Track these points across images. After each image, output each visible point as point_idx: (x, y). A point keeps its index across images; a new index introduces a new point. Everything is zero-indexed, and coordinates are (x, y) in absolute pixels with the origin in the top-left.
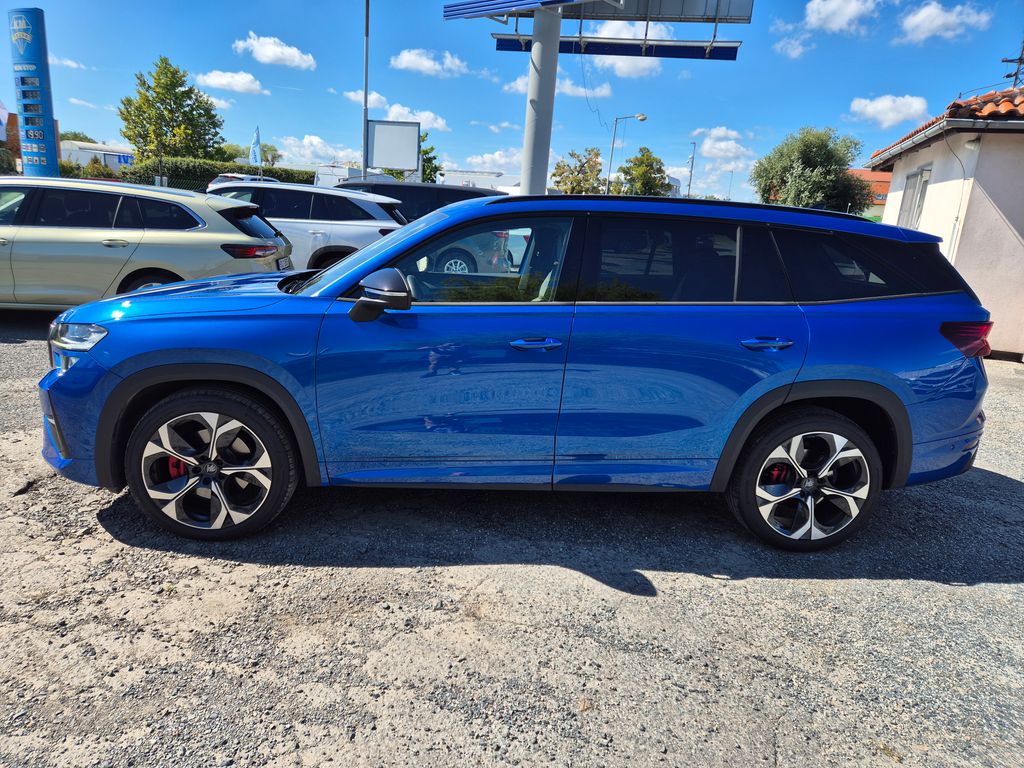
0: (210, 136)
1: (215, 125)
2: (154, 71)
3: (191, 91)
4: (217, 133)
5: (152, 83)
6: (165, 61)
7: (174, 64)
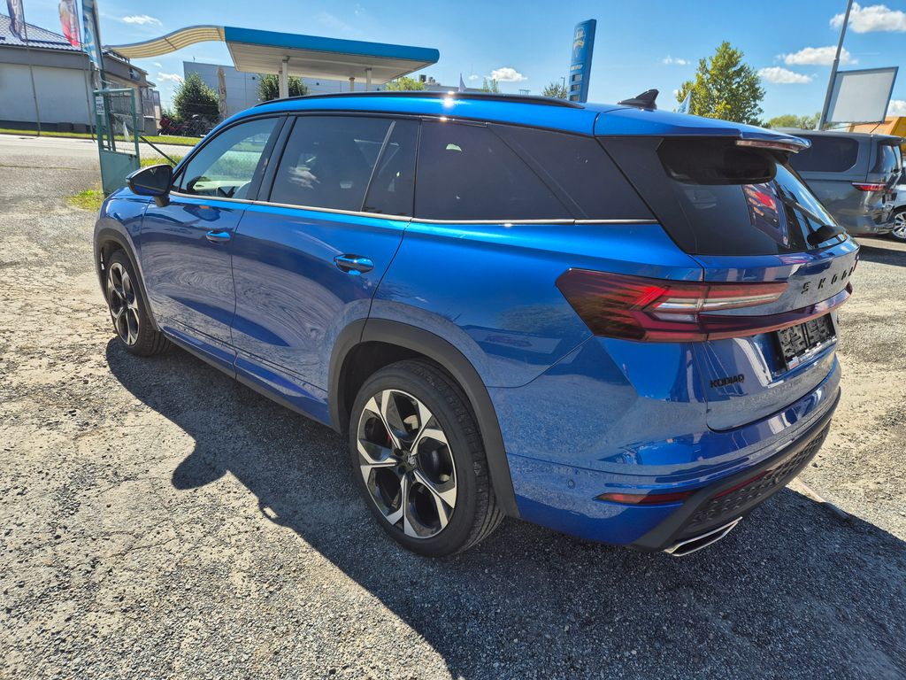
0: (749, 109)
1: (756, 98)
2: (714, 54)
3: (742, 69)
4: (755, 106)
5: (710, 67)
6: (726, 46)
7: (733, 47)
